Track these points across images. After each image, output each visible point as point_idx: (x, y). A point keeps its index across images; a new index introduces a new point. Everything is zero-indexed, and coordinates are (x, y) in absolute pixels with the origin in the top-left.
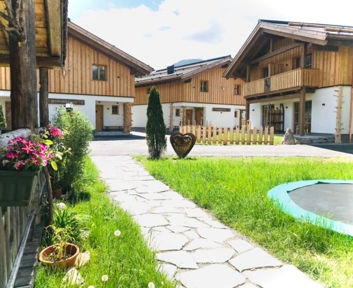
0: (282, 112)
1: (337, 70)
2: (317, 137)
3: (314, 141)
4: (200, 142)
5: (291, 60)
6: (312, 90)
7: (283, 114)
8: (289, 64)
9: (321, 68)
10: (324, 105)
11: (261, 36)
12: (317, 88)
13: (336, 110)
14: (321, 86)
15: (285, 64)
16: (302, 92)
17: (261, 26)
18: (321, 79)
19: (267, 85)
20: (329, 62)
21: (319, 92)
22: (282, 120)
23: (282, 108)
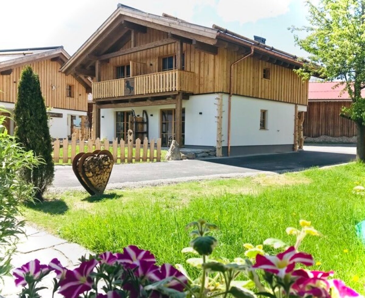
0: (145, 121)
1: (217, 76)
2: (200, 150)
3: (199, 155)
4: (67, 162)
5: (157, 59)
6: (186, 96)
7: (147, 123)
8: (154, 64)
9: (197, 72)
10: (201, 113)
11: (121, 25)
12: (193, 94)
13: (216, 119)
14: (197, 92)
15: (148, 64)
16: (179, 97)
17: (123, 13)
18: (197, 84)
19: (129, 86)
20: (206, 65)
21: (193, 99)
22: (145, 130)
23: (145, 115)
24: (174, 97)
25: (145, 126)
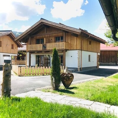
0: (49, 58)
1: (78, 44)
6: (66, 50)
8: (53, 39)
9: (70, 42)
10: (71, 56)
12: (68, 50)
13: (78, 59)
14: (70, 49)
15: (50, 39)
18: (70, 46)
19: (44, 47)
21: (68, 52)
22: (49, 62)
23: (49, 57)
24: (63, 51)
25: (49, 61)
